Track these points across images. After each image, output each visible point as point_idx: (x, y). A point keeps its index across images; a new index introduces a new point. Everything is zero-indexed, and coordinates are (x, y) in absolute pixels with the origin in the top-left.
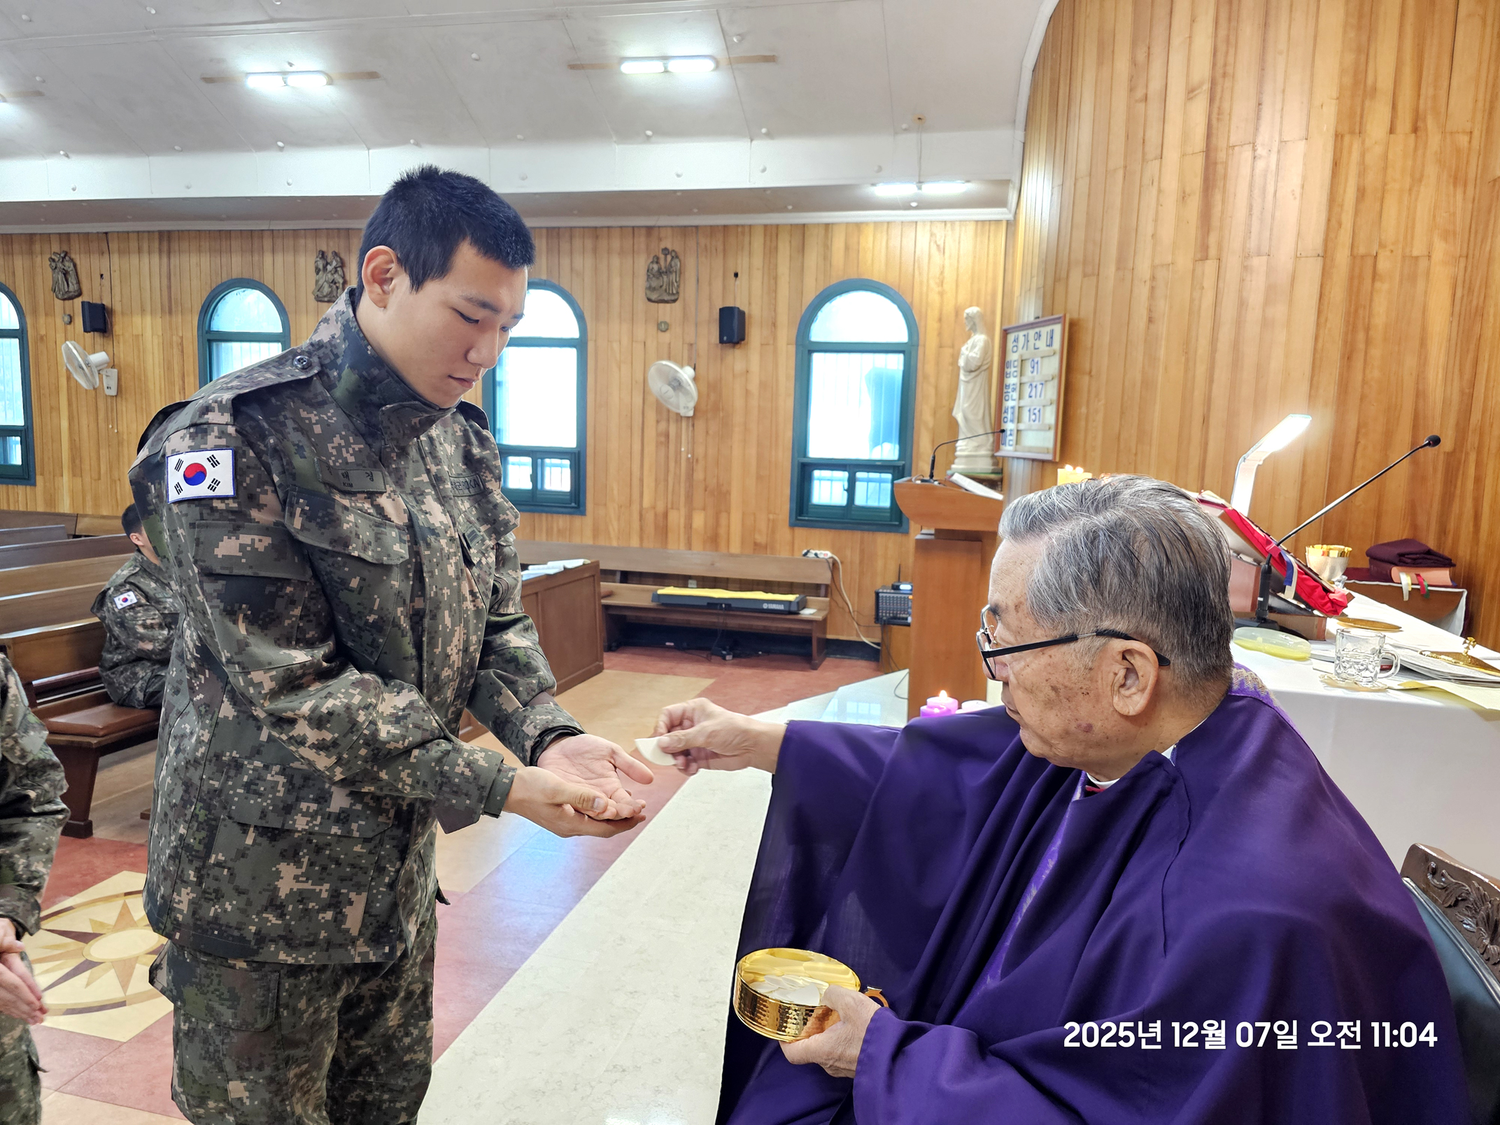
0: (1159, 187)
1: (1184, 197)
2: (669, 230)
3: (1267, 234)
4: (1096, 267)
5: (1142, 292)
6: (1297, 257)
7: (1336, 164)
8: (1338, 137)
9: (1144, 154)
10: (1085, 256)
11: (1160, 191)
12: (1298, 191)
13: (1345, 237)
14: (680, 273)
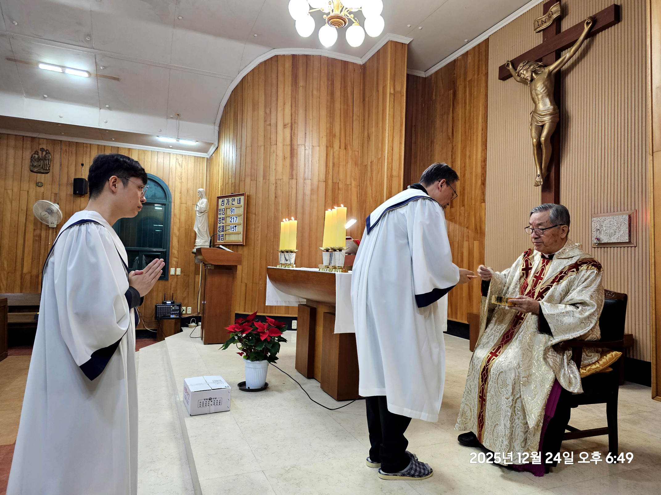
0: (276, 154)
1: (284, 158)
2: (45, 141)
3: (310, 173)
4: (256, 177)
5: (273, 188)
6: (319, 181)
7: (327, 155)
8: (327, 147)
9: (271, 143)
10: (251, 173)
11: (276, 155)
12: (318, 161)
13: (330, 176)
14: (51, 161)
